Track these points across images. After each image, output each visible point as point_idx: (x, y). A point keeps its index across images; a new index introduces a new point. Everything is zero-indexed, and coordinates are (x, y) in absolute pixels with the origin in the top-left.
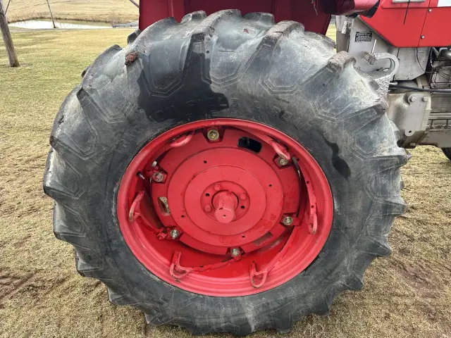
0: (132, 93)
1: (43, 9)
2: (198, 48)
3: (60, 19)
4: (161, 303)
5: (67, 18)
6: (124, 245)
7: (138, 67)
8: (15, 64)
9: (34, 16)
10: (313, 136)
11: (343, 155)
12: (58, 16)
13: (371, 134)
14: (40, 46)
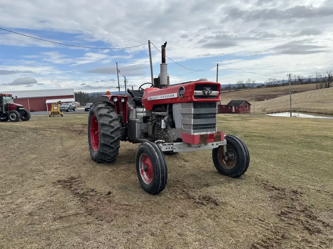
3: (306, 112)
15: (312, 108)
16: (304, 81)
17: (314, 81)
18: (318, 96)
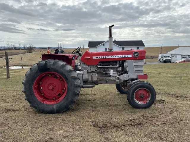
0: (37, 68)
1: (20, 62)
2: (46, 63)
3: (25, 65)
4: (39, 105)
5: (28, 65)
6: (33, 93)
7: (38, 65)
8: (8, 77)
9: (15, 65)
10: (62, 74)
11: (66, 76)
12: (24, 65)
13: (70, 73)
14: (17, 73)
15: (28, 63)
16: (17, 48)
17: (22, 48)
18: (29, 57)
